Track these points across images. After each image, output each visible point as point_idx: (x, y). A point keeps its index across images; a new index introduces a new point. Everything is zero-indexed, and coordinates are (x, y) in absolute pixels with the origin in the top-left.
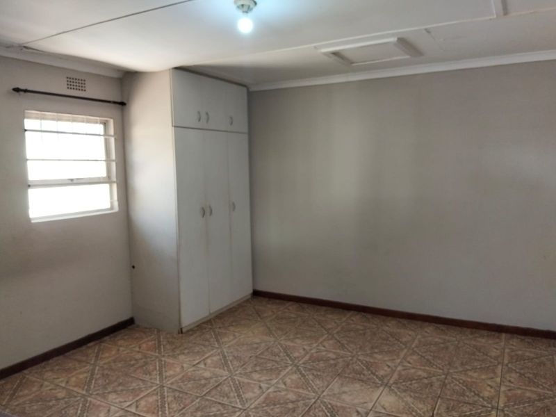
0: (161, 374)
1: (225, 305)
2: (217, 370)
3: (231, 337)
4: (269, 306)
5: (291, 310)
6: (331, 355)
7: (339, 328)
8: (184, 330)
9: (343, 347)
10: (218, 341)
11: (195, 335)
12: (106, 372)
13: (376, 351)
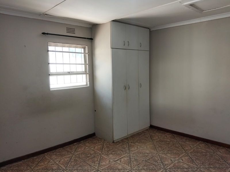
0: (99, 163)
1: (136, 131)
2: (125, 165)
3: (136, 148)
4: (157, 134)
5: (168, 137)
6: (185, 166)
7: (192, 150)
8: (115, 142)
9: (192, 161)
10: (129, 149)
11: (119, 145)
12: (77, 159)
13: (211, 166)
